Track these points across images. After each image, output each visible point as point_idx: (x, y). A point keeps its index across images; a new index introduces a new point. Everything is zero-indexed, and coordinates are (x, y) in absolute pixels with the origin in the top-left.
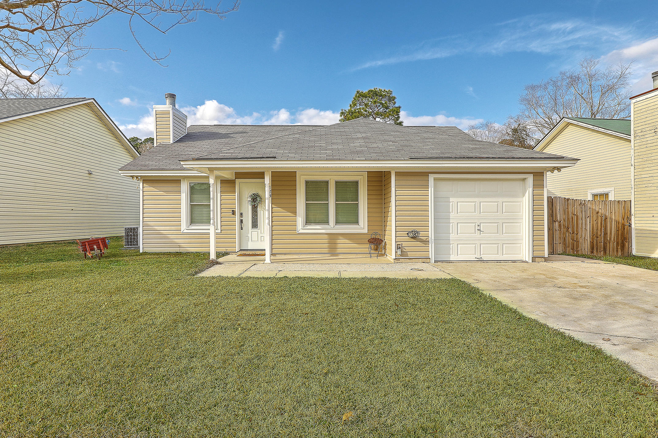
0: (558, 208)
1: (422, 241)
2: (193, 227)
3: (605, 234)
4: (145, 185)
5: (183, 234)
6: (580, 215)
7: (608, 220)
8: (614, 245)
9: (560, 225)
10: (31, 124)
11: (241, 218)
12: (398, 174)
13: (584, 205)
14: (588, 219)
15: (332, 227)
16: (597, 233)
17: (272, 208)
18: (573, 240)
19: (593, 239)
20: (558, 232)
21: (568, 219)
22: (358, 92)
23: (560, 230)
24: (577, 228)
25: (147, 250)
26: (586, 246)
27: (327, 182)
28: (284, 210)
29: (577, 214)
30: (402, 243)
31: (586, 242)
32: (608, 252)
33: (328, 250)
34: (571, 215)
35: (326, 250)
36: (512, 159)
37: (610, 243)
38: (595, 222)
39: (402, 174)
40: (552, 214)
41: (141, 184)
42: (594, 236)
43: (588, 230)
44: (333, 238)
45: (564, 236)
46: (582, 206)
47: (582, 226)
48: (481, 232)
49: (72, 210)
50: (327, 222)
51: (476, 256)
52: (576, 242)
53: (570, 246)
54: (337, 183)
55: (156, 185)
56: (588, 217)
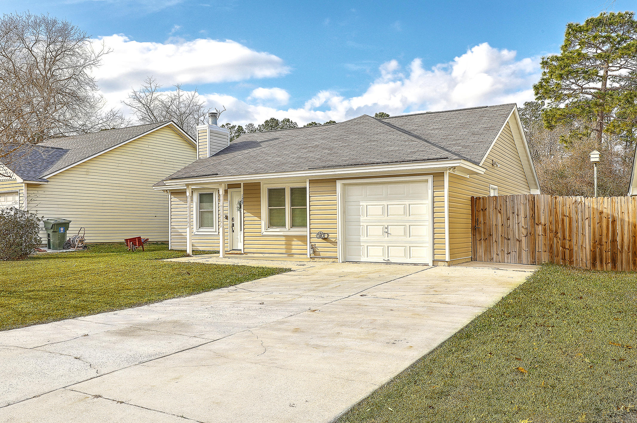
0: (542, 208)
1: (331, 242)
2: (201, 230)
3: (614, 241)
4: (172, 197)
5: (195, 235)
6: (573, 216)
7: (618, 223)
8: (628, 256)
9: (545, 230)
10: (123, 151)
11: (233, 223)
12: (311, 182)
13: (580, 204)
14: (587, 222)
15: (287, 230)
16: (601, 240)
17: (244, 213)
18: (564, 247)
19: (594, 248)
20: (541, 238)
21: (557, 222)
22: (570, 26)
23: (545, 235)
24: (570, 233)
25: (174, 248)
26: (585, 256)
27: (284, 189)
28: (253, 215)
29: (569, 215)
30: (315, 243)
31: (584, 250)
32: (619, 264)
33: (286, 251)
34: (560, 217)
35: (284, 251)
36: (396, 163)
37: (621, 252)
38: (597, 226)
39: (313, 182)
40: (534, 215)
41: (170, 196)
42: (597, 243)
43: (587, 235)
44: (289, 239)
45: (551, 242)
46: (577, 204)
47: (577, 231)
48: (389, 235)
49: (156, 216)
50: (284, 225)
51: (384, 258)
52: (568, 251)
53: (560, 255)
54: (292, 189)
55: (178, 196)
56: (587, 218)
